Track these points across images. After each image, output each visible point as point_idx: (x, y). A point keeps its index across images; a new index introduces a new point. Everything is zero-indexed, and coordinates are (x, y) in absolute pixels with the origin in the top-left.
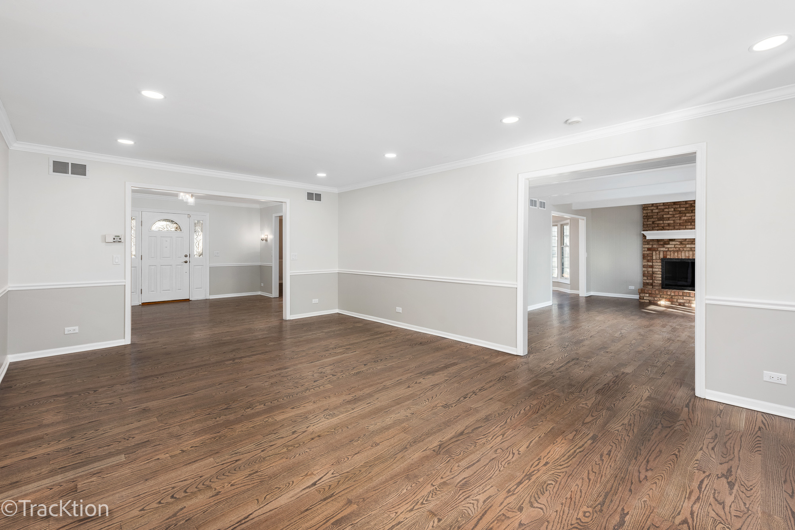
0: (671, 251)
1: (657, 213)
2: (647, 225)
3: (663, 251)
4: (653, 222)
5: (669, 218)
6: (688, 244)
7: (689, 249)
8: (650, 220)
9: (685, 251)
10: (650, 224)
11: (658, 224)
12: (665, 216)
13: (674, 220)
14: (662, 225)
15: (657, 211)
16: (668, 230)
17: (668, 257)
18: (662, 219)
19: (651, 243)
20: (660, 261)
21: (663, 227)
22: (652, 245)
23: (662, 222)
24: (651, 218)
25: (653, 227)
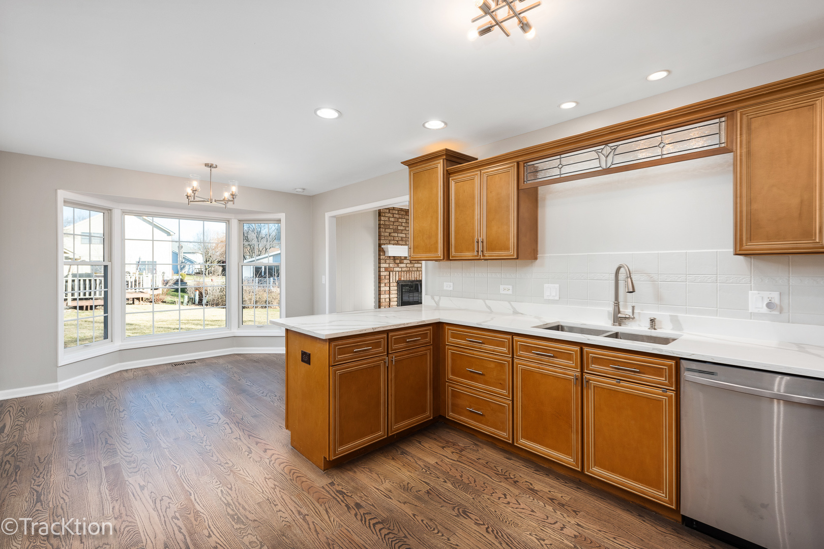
0: (404, 271)
1: (394, 222)
2: (385, 236)
3: (399, 271)
4: (390, 233)
5: (402, 230)
6: (415, 263)
7: (416, 269)
8: (387, 230)
9: (414, 271)
10: (387, 236)
11: (394, 237)
12: (399, 228)
13: (406, 234)
14: (397, 239)
15: (392, 219)
16: (402, 245)
17: (402, 279)
18: (396, 231)
19: (388, 261)
20: (395, 284)
21: (397, 241)
22: (389, 264)
23: (396, 235)
24: (388, 228)
25: (390, 240)
